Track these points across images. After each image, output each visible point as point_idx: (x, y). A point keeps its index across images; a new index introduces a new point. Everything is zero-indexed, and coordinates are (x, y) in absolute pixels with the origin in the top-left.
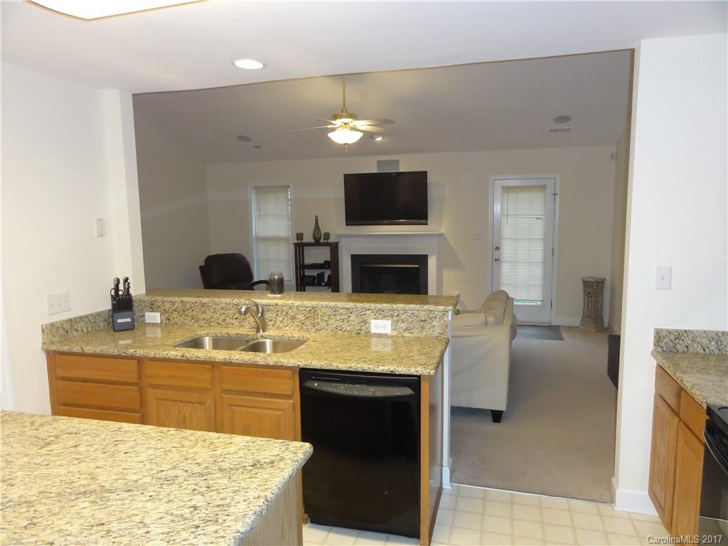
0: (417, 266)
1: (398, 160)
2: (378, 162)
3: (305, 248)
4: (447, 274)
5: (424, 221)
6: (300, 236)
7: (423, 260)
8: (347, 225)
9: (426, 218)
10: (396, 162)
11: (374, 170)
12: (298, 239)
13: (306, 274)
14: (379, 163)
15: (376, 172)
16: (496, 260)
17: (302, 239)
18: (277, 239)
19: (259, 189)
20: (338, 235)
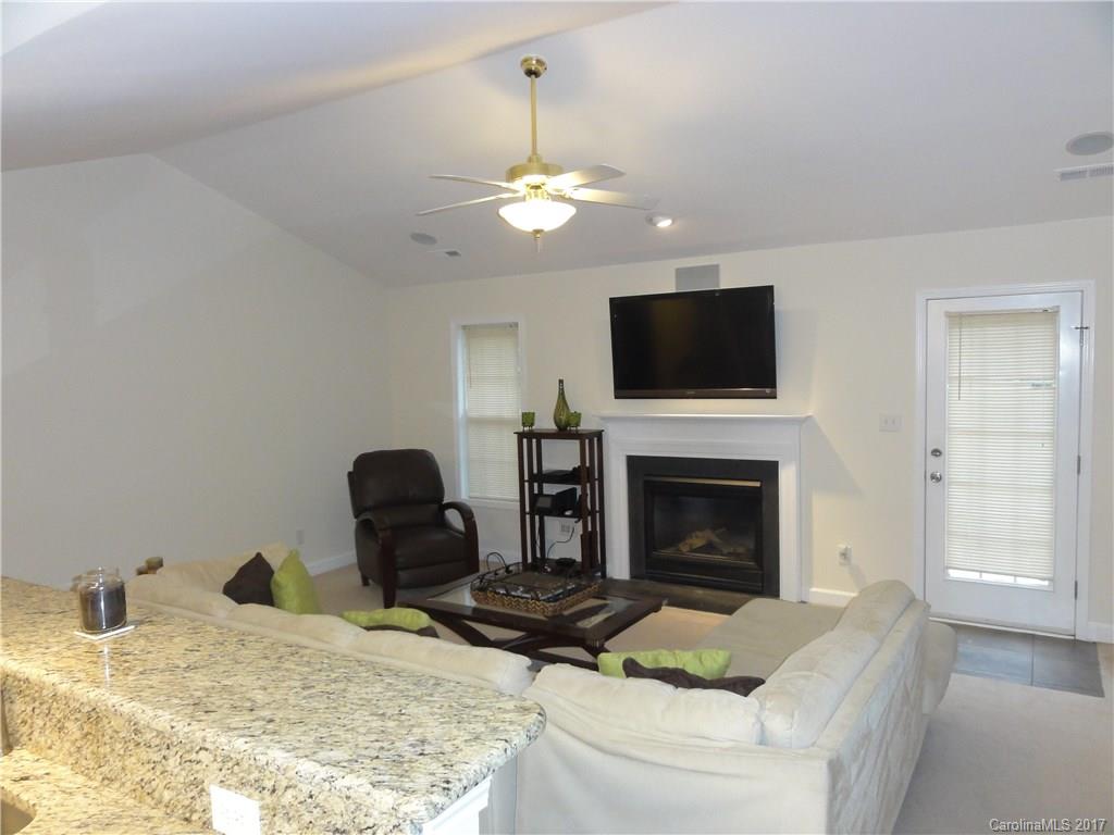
0: (758, 484)
1: (717, 266)
2: (678, 271)
3: (543, 441)
4: (821, 505)
5: (768, 391)
6: (528, 418)
7: (768, 471)
8: (616, 397)
9: (773, 385)
10: (714, 270)
11: (670, 287)
12: (524, 425)
13: (545, 492)
14: (680, 273)
15: (674, 291)
16: (933, 477)
17: (532, 425)
18: (499, 422)
19: (470, 331)
20: (603, 418)
